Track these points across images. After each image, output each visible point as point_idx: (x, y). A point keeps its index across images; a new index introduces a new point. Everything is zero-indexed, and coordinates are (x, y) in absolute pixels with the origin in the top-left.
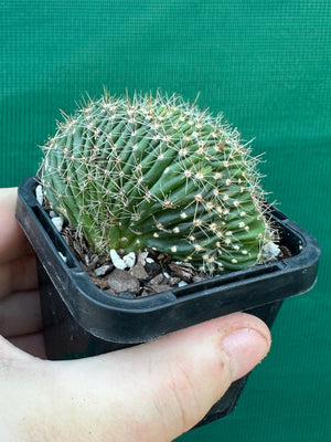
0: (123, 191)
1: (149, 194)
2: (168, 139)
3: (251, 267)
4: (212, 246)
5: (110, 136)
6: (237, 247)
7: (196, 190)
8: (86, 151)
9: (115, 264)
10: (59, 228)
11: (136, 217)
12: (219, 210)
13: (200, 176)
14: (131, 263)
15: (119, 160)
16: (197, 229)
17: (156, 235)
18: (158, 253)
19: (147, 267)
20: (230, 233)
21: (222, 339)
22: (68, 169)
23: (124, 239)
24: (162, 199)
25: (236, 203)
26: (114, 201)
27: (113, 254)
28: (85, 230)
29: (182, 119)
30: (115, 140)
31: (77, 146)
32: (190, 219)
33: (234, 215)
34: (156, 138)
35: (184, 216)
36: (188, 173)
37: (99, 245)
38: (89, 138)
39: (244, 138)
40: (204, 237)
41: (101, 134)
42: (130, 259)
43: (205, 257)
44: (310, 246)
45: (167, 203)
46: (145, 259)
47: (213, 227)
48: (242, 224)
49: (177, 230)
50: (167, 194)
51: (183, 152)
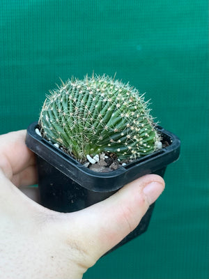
0: (93, 127)
1: (107, 127)
2: (110, 100)
3: (152, 153)
4: (134, 146)
5: (83, 101)
6: (145, 145)
7: (126, 122)
8: (71, 110)
9: (91, 161)
11: (101, 138)
12: (136, 129)
13: (127, 115)
14: (97, 160)
15: (90, 112)
16: (129, 139)
17: (109, 145)
18: (110, 153)
19: (106, 160)
20: (141, 139)
23: (92, 149)
24: (112, 128)
25: (143, 125)
26: (88, 132)
27: (88, 157)
28: (74, 148)
30: (86, 103)
31: (65, 108)
32: (125, 135)
33: (142, 131)
34: (105, 100)
35: (122, 134)
36: (122, 115)
37: (81, 154)
38: (71, 104)
40: (132, 142)
41: (77, 101)
42: (96, 158)
43: (132, 151)
44: (176, 140)
45: (115, 130)
46: (104, 156)
47: (135, 137)
48: (146, 134)
49: (119, 141)
50: (115, 126)
51: (118, 105)
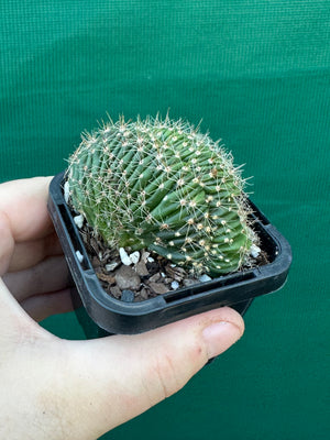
0: (129, 210)
1: (150, 216)
2: (168, 170)
4: (200, 256)
5: (121, 162)
6: (221, 257)
7: (189, 215)
8: (101, 172)
9: (123, 261)
10: (80, 226)
11: (139, 230)
12: (208, 230)
13: (193, 204)
14: (136, 261)
15: (128, 184)
16: (188, 244)
17: (156, 243)
18: (157, 255)
19: (148, 265)
20: (215, 246)
21: (202, 330)
22: (87, 185)
23: (132, 239)
25: (223, 222)
26: (122, 215)
27: (122, 251)
28: (100, 232)
29: (185, 144)
30: (125, 166)
31: (95, 167)
32: (183, 237)
33: (220, 231)
34: (159, 168)
35: (178, 234)
36: (183, 202)
37: (111, 243)
38: (104, 162)
39: (236, 163)
40: (192, 251)
41: (114, 159)
42: (135, 256)
43: (194, 264)
44: (284, 253)
45: (164, 225)
46: (147, 258)
47: (202, 242)
48: (226, 239)
49: (172, 243)
50: (164, 218)
51: (181, 182)
